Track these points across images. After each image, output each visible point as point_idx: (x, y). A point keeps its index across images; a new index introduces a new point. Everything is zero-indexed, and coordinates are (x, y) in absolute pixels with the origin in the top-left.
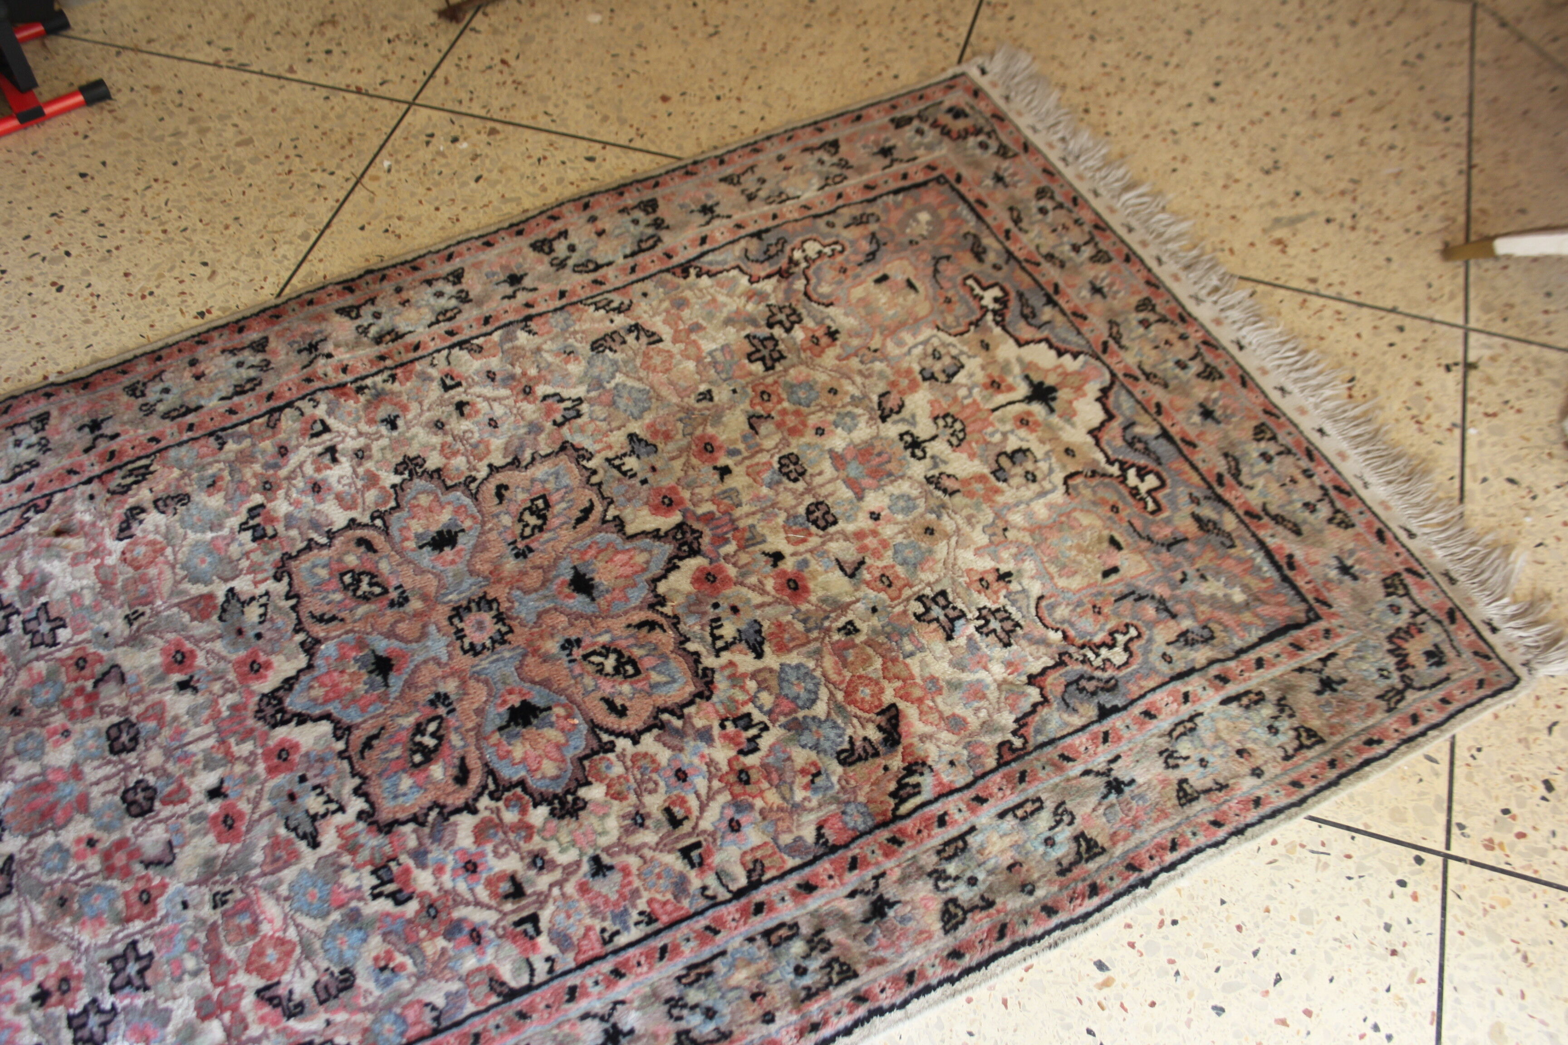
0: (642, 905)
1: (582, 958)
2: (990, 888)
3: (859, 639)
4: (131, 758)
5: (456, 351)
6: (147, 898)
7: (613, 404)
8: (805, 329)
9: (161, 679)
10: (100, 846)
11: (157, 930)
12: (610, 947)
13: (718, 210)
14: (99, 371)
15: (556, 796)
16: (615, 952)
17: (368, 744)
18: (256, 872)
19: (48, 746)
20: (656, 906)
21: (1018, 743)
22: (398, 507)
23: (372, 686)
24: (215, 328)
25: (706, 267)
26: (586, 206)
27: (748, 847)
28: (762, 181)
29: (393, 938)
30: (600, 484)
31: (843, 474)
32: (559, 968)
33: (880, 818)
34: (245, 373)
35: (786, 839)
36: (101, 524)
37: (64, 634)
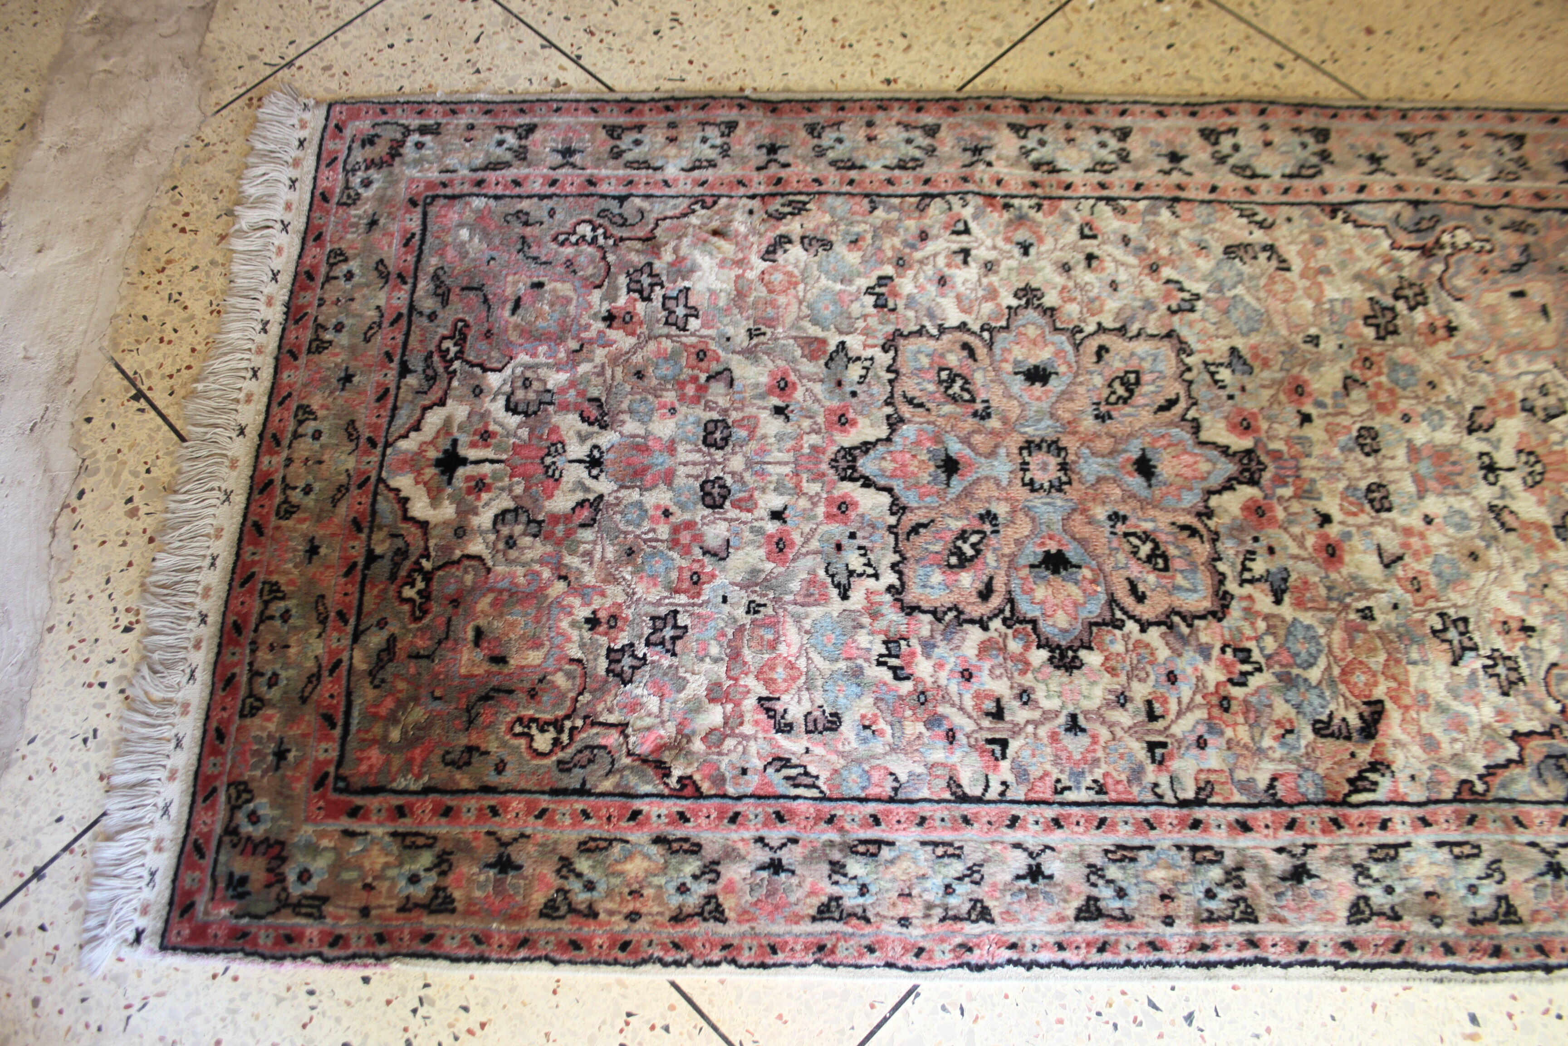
0: (1098, 774)
1: (1033, 796)
2: (1403, 904)
3: (1373, 627)
4: (718, 455)
5: (1102, 204)
6: (697, 580)
7: (1226, 312)
8: (1427, 313)
9: (762, 396)
10: (672, 519)
11: (696, 610)
12: (1058, 798)
13: (1385, 164)
14: (789, 101)
15: (1059, 647)
16: (1062, 804)
17: (915, 529)
18: (789, 598)
19: (656, 416)
20: (1110, 781)
21: (1480, 787)
22: (1007, 328)
23: (935, 478)
24: (898, 100)
25: (1354, 216)
26: (1262, 112)
27: (1205, 766)
28: (1436, 151)
29: (883, 705)
30: (1190, 383)
31: (1413, 468)
32: (1010, 795)
33: (1330, 797)
34: (912, 152)
35: (1241, 775)
36: (752, 239)
37: (694, 324)
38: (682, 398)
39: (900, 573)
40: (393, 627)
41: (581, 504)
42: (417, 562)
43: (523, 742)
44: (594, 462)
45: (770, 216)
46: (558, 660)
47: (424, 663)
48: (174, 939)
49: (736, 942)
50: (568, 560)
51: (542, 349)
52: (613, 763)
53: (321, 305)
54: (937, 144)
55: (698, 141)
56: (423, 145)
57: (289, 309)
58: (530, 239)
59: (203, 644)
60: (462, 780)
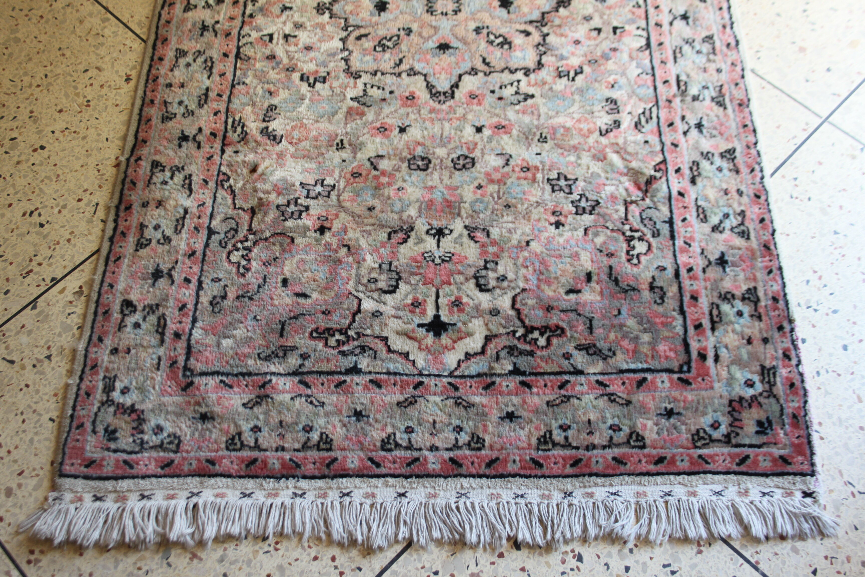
1: (643, 16)
4: (435, 162)
6: (526, 169)
9: (391, 140)
10: (483, 184)
11: (547, 167)
12: (643, 7)
14: (136, 134)
16: (646, 6)
17: (487, 63)
18: (535, 122)
19: (405, 198)
23: (452, 54)
24: (149, 72)
29: (599, 79)
32: (644, 26)
34: (198, 63)
36: (261, 150)
37: (329, 181)
38: (389, 184)
39: (516, 70)
40: (570, 348)
41: (472, 238)
42: (519, 338)
43: (643, 258)
44: (440, 233)
45: (243, 139)
46: (586, 242)
47: (595, 323)
48: (806, 467)
49: (745, 144)
50: (515, 242)
51: (344, 274)
52: (650, 208)
53: (283, 449)
54: (194, 50)
55: (164, 187)
56: (126, 388)
57: (283, 476)
58: (240, 293)
59: (589, 490)
60: (672, 291)
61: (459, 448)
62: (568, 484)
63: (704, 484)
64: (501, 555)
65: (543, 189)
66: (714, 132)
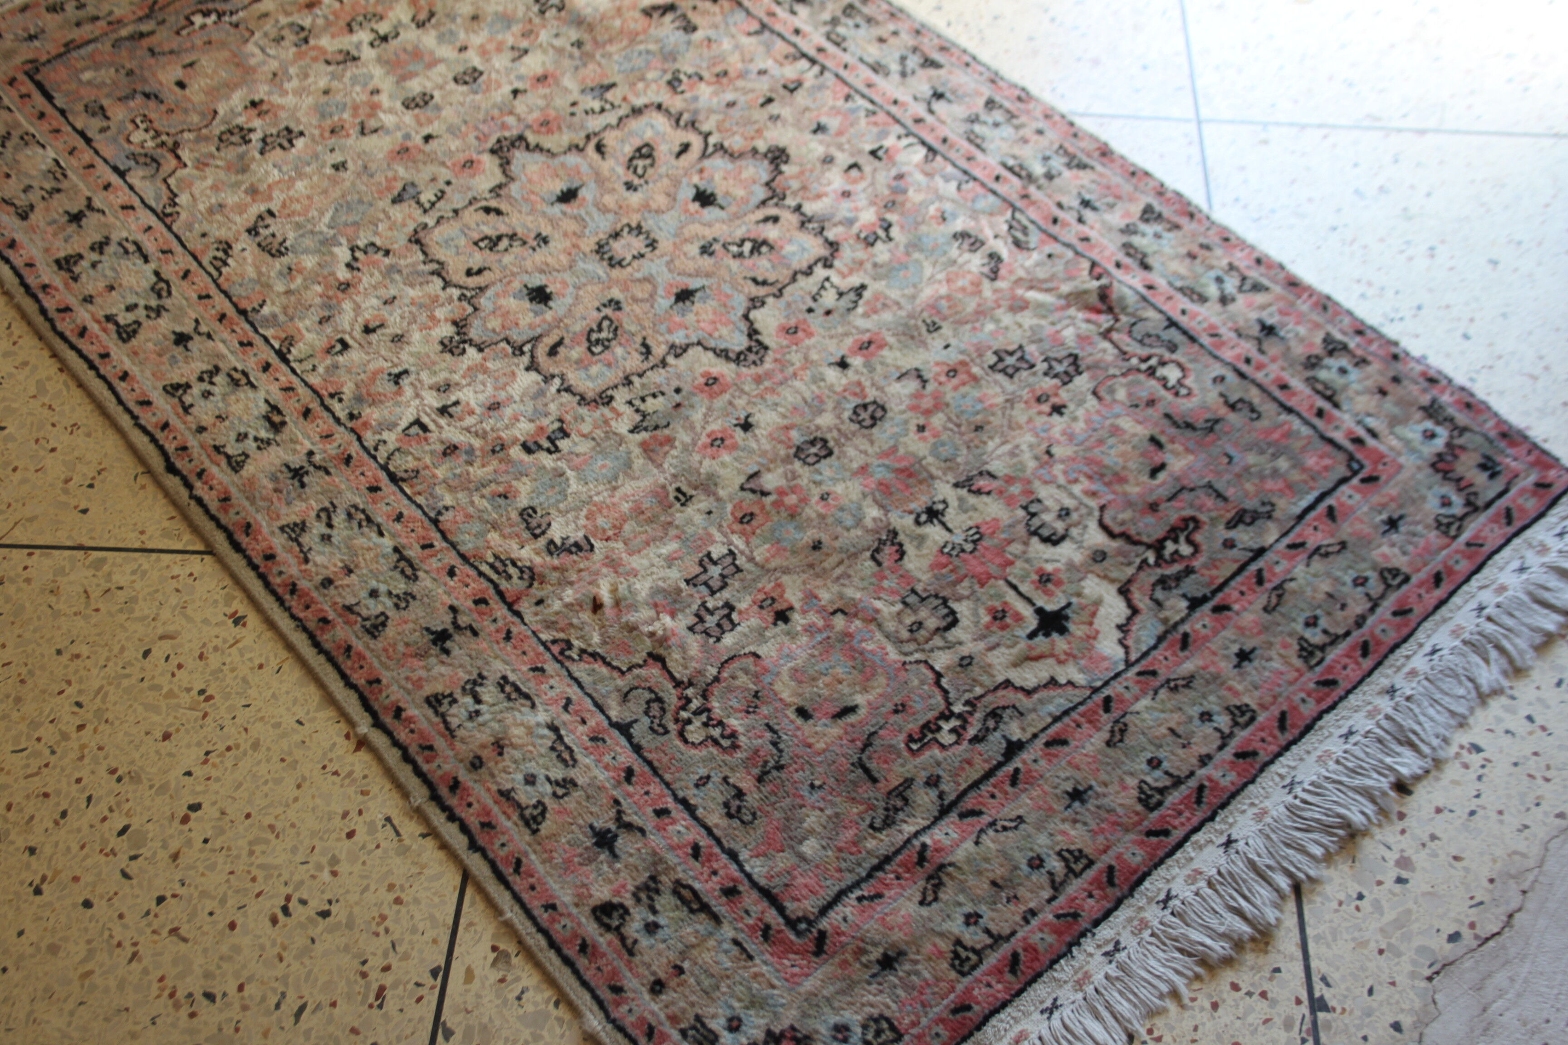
0: (840, 103)
4: (832, 437)
5: (291, 357)
6: (952, 372)
7: (355, 224)
8: (248, 122)
9: (744, 447)
10: (922, 421)
11: (974, 355)
12: (878, 110)
13: (77, 209)
15: (771, 164)
16: (880, 107)
17: (763, 283)
18: (901, 313)
19: (843, 504)
20: (838, 96)
22: (506, 340)
23: (704, 298)
24: (267, 587)
25: (165, 202)
27: (776, 65)
29: (919, 220)
30: (455, 211)
31: (420, 73)
32: (903, 132)
34: (340, 526)
35: (762, 49)
38: (804, 500)
39: (810, 268)
40: (1222, 533)
41: (979, 492)
42: (1157, 564)
43: (1188, 382)
44: (934, 514)
45: (532, 578)
47: (1219, 486)
49: (1152, 193)
50: (1032, 463)
51: (870, 646)
52: (1135, 324)
53: (1033, 913)
54: (313, 514)
55: (480, 719)
56: (730, 1020)
57: (1070, 945)
58: (756, 771)
59: (1406, 669)
60: (1254, 396)
61: (1231, 735)
62: (1381, 679)
63: (1501, 569)
64: (1402, 816)
65: (996, 382)
66: (1110, 200)
